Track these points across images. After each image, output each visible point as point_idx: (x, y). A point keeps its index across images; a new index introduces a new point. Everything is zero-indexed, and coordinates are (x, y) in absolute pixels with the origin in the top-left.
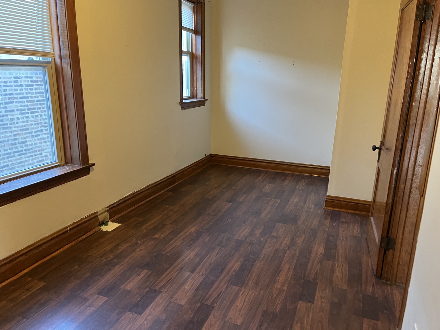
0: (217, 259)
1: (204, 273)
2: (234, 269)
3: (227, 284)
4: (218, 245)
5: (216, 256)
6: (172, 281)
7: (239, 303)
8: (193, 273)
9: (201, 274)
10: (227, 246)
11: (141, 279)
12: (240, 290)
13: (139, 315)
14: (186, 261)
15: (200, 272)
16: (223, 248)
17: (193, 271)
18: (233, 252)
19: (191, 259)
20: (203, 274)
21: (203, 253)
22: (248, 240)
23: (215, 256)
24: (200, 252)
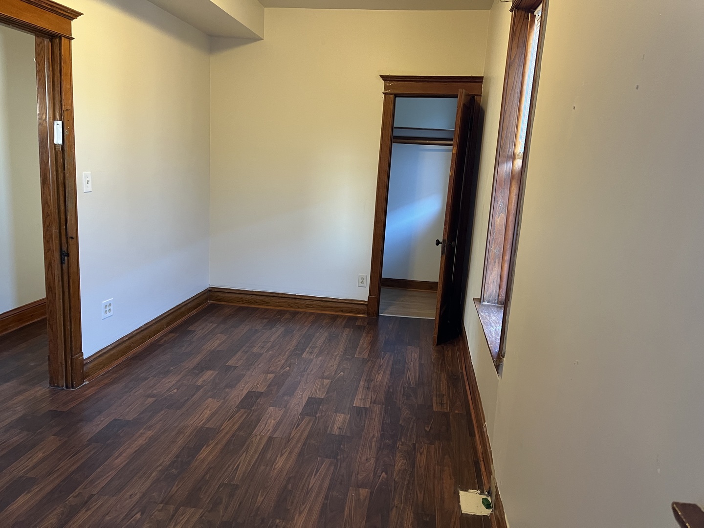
0: (236, 459)
1: (254, 439)
2: (210, 448)
3: (221, 429)
4: (237, 487)
5: (239, 465)
6: (294, 426)
7: (208, 413)
8: (270, 437)
9: (258, 437)
10: (219, 488)
11: (334, 423)
12: (204, 424)
13: (310, 396)
14: (286, 451)
15: (261, 439)
16: (226, 482)
17: (270, 439)
18: (207, 477)
19: (279, 456)
20: (255, 437)
21: (262, 468)
22: (172, 508)
23: (241, 465)
24: (268, 468)
